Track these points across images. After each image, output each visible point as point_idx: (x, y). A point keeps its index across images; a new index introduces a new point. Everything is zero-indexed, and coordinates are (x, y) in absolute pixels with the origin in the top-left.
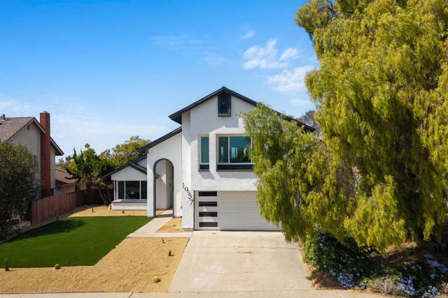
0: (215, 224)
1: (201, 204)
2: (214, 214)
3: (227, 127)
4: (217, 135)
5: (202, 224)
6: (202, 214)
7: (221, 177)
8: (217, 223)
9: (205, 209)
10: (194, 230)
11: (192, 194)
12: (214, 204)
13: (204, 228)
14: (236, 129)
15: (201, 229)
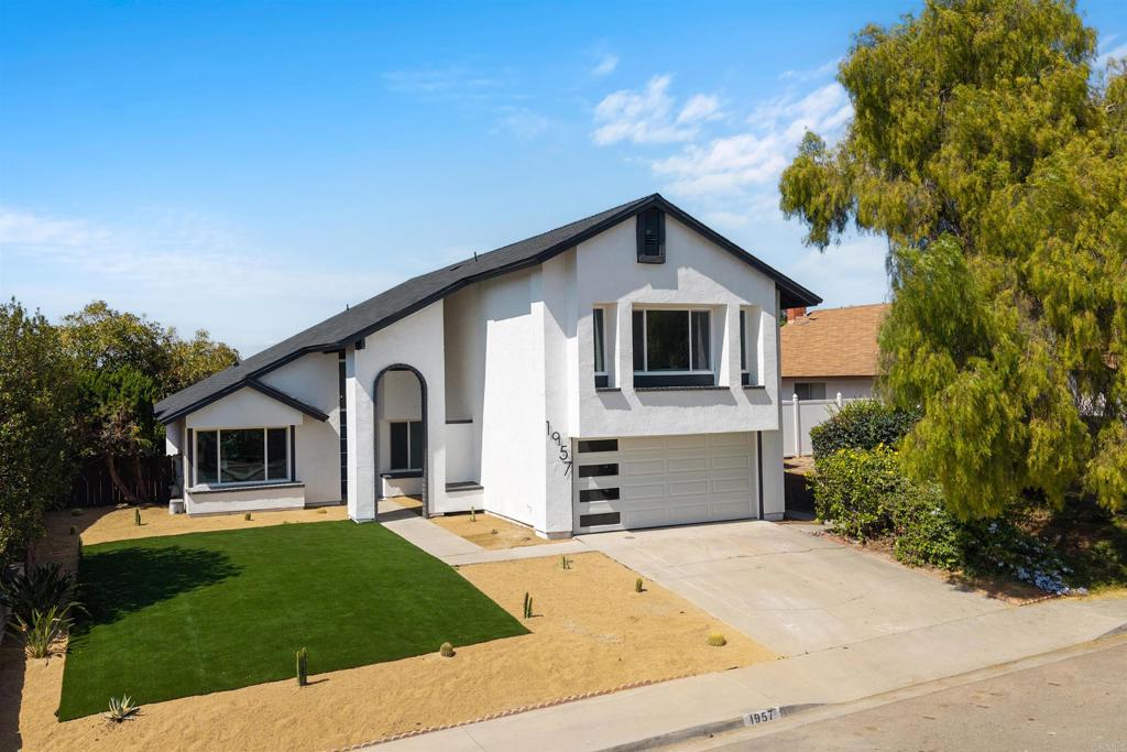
0: (612, 518)
1: (585, 471)
2: (612, 494)
3: (654, 287)
4: (634, 305)
5: (587, 521)
6: (586, 496)
7: (645, 403)
8: (618, 514)
9: (593, 483)
10: (573, 534)
11: (568, 448)
12: (612, 470)
13: (593, 528)
14: (674, 292)
15: (584, 529)
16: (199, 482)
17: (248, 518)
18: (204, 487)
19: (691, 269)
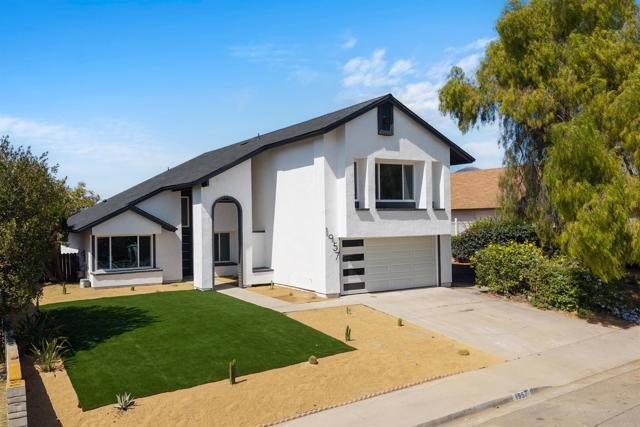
0: (361, 286)
1: (347, 258)
2: (360, 272)
3: (387, 149)
4: (376, 159)
5: (347, 287)
6: (346, 273)
7: (381, 217)
8: (364, 283)
9: (350, 265)
10: (340, 295)
11: (338, 244)
12: (360, 257)
13: (350, 292)
14: (397, 153)
15: (346, 293)
16: (98, 268)
17: (133, 289)
18: (102, 271)
19: (406, 140)
